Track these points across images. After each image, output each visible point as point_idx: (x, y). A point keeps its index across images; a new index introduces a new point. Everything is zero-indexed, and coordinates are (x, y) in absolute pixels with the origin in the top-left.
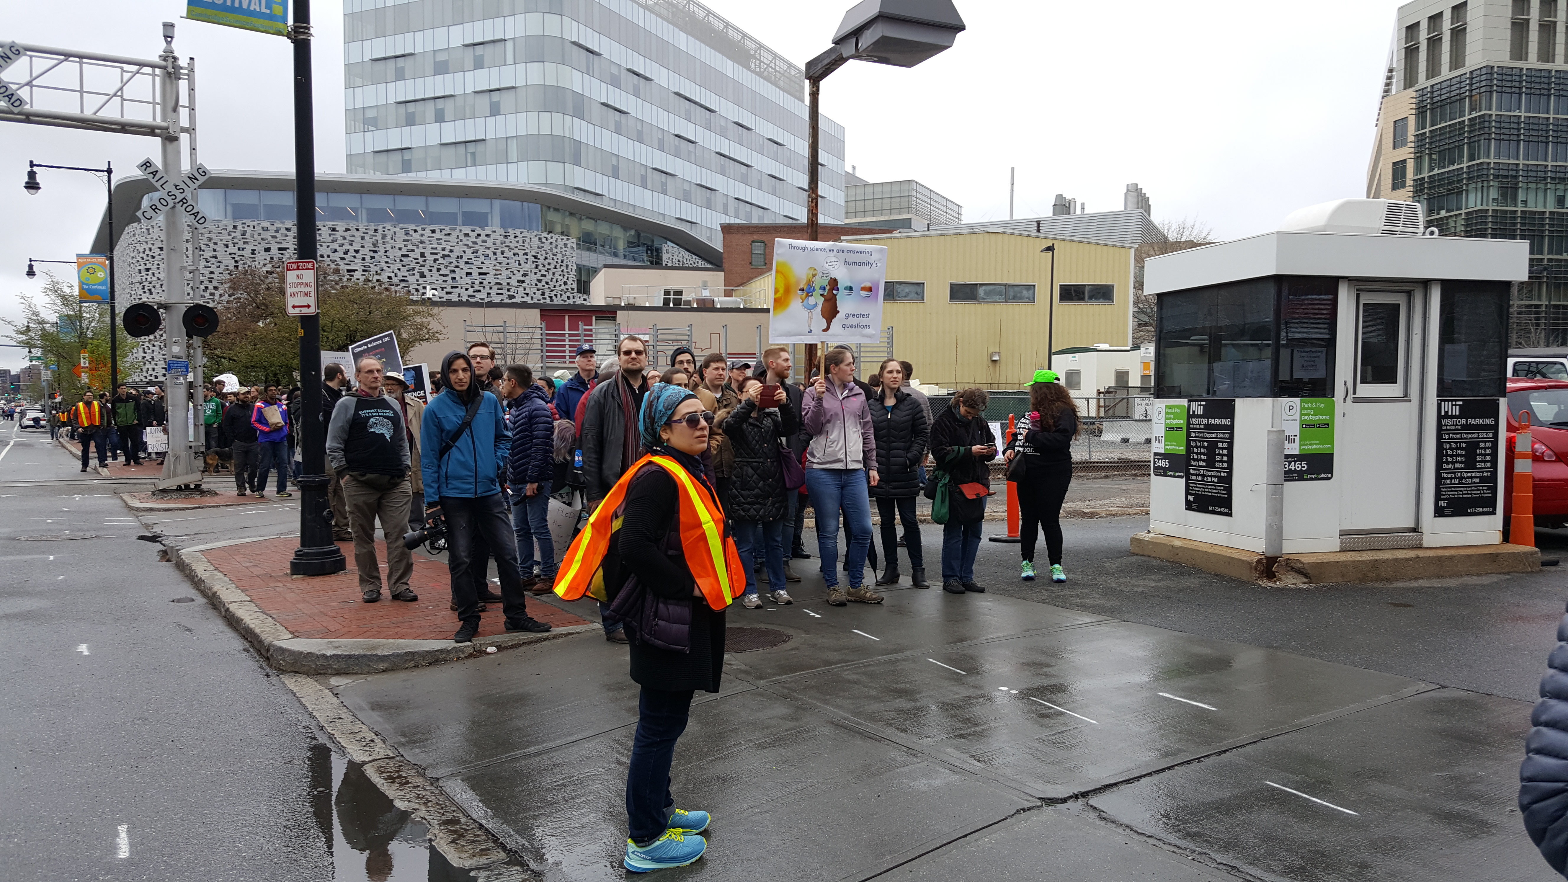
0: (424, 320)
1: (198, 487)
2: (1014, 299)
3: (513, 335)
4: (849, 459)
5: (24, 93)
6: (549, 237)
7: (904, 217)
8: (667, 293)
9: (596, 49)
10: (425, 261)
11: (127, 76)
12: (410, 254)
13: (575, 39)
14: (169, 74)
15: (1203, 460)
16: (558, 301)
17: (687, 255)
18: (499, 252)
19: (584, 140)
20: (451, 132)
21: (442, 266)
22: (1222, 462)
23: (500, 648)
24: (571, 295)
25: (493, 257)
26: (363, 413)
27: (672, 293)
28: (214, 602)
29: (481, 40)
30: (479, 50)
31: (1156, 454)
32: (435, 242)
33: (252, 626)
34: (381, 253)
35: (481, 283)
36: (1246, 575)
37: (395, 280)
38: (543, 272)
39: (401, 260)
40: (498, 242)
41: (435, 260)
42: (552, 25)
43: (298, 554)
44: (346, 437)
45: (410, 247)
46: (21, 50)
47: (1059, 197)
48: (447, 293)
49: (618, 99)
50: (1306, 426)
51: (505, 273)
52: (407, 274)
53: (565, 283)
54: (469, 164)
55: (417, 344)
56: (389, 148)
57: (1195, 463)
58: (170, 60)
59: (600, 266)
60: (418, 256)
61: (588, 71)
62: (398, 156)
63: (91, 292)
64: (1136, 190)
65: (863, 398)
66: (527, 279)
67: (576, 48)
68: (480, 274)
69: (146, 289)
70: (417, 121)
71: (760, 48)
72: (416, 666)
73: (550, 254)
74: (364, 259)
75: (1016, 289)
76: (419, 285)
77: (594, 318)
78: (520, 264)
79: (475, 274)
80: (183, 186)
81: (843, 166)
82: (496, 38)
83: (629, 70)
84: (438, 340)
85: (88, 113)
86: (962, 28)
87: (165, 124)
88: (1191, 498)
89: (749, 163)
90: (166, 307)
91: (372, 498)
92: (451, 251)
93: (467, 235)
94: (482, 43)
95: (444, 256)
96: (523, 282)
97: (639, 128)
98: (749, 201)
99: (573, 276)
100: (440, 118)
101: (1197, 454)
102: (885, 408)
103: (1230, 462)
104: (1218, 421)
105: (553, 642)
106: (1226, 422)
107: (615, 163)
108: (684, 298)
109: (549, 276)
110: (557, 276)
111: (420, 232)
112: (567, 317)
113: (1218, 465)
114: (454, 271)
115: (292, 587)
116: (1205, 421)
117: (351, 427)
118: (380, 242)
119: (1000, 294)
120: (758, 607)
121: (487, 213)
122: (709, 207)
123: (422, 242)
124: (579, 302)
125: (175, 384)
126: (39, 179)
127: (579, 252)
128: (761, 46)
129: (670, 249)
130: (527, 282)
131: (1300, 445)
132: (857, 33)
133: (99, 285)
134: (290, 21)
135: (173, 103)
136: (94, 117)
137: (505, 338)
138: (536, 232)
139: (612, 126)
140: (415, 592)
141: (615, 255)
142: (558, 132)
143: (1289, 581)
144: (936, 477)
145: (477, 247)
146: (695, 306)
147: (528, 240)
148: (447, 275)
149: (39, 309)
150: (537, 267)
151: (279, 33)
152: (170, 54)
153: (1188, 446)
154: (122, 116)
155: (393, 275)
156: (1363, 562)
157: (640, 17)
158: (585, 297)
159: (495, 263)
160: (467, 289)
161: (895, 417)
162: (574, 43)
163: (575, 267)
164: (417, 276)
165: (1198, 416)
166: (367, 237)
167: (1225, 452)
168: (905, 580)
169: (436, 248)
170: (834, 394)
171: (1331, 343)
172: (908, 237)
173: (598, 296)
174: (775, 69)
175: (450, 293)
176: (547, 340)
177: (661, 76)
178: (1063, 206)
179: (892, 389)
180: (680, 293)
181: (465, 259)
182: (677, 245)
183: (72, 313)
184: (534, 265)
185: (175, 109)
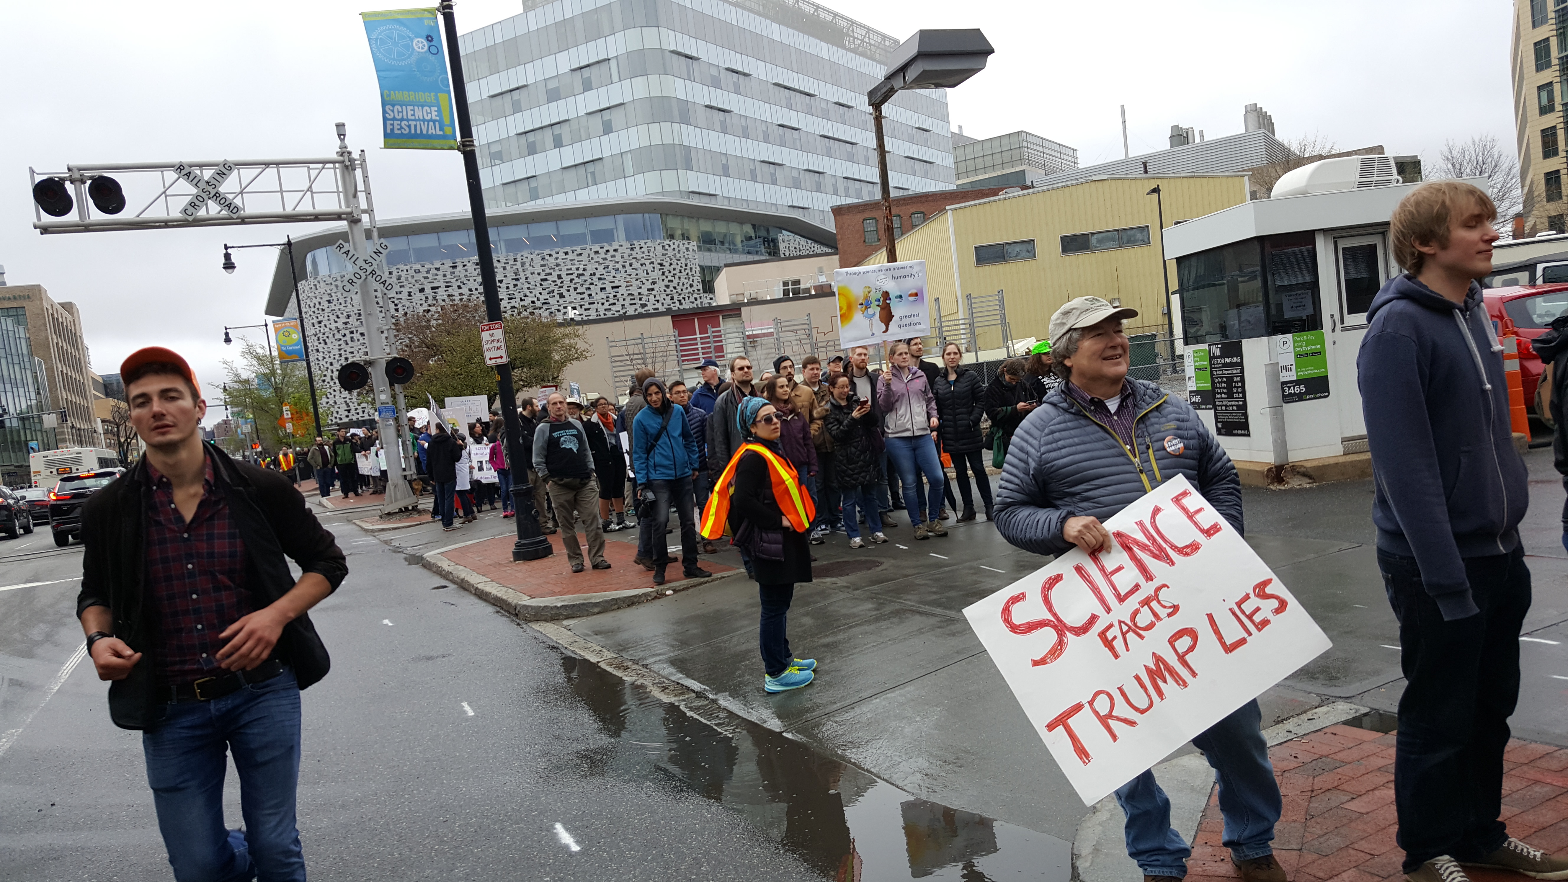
0: (572, 341)
1: (415, 508)
2: (1128, 243)
3: (651, 345)
4: (915, 428)
5: (238, 201)
6: (671, 243)
7: (1017, 169)
8: (785, 284)
9: (694, 54)
10: (562, 282)
11: (313, 173)
12: (548, 277)
13: (673, 48)
14: (347, 167)
15: (1225, 393)
16: (687, 305)
17: (803, 241)
18: (627, 264)
19: (693, 145)
20: (571, 155)
21: (578, 285)
22: (1239, 393)
23: (675, 591)
24: (698, 296)
25: (623, 270)
26: (555, 435)
27: (790, 284)
28: (464, 586)
29: (587, 63)
30: (586, 72)
31: (1191, 392)
32: (569, 263)
33: (499, 595)
34: (523, 280)
35: (615, 296)
36: (1261, 482)
37: (538, 304)
38: (670, 278)
39: (541, 285)
40: (626, 256)
41: (571, 281)
42: (651, 38)
43: (518, 545)
44: (545, 453)
45: (548, 271)
46: (232, 166)
47: (1175, 128)
48: (586, 310)
49: (721, 99)
50: (1299, 356)
51: (636, 284)
52: (547, 297)
53: (691, 286)
54: (590, 184)
55: (568, 364)
56: (516, 178)
57: (1219, 396)
58: (346, 155)
59: (722, 265)
60: (556, 278)
61: (690, 77)
62: (525, 186)
63: (289, 353)
64: (1256, 110)
65: (925, 379)
66: (656, 287)
67: (675, 57)
68: (613, 288)
69: (321, 340)
70: (538, 149)
71: (852, 25)
72: (619, 608)
73: (674, 259)
74: (508, 288)
75: (1129, 232)
76: (559, 306)
77: (721, 317)
78: (648, 274)
79: (609, 289)
80: (371, 260)
81: (948, 128)
82: (600, 58)
83: (727, 69)
84: (586, 358)
85: (289, 210)
86: (992, 51)
87: (349, 210)
88: (1220, 425)
89: (854, 141)
90: (370, 363)
91: (570, 496)
92: (585, 270)
93: (596, 252)
94: (588, 66)
95: (579, 276)
96: (653, 289)
97: (744, 124)
98: (858, 178)
99: (697, 278)
100: (558, 143)
101: (1220, 388)
102: (948, 382)
103: (1244, 392)
104: (1231, 360)
105: (712, 583)
106: (1237, 360)
107: (724, 162)
108: (802, 286)
109: (676, 281)
110: (683, 280)
111: (555, 256)
112: (696, 320)
113: (1236, 395)
114: (589, 288)
115: (518, 569)
116: (1222, 360)
117: (548, 446)
118: (520, 269)
119: (1113, 240)
120: (861, 546)
121: (612, 230)
122: (819, 190)
123: (558, 265)
124: (706, 301)
125: (387, 425)
126: (234, 259)
127: (701, 253)
128: (853, 23)
129: (786, 238)
130: (656, 289)
131: (1297, 372)
132: (903, 69)
133: (295, 345)
134: (459, 138)
135: (353, 191)
136: (294, 212)
137: (644, 348)
138: (659, 241)
139: (718, 127)
140: (609, 562)
141: (736, 251)
142: (668, 140)
143: (1295, 483)
144: (992, 433)
145: (607, 263)
146: (813, 293)
147: (652, 249)
148: (584, 293)
149: (240, 371)
150: (663, 274)
151: (452, 148)
152: (344, 150)
153: (1213, 383)
154: (314, 208)
155: (535, 299)
156: (1360, 461)
157: (732, 15)
158: (711, 296)
159: (625, 275)
160: (603, 304)
161: (957, 389)
162: (673, 52)
163: (698, 269)
164: (557, 297)
165: (1217, 357)
166: (508, 267)
167: (1240, 384)
168: (981, 517)
169: (571, 269)
170: (901, 379)
171: (1314, 286)
172: (1012, 197)
173: (722, 296)
174: (869, 43)
175: (588, 309)
176: (681, 346)
177: (759, 70)
178: (1180, 137)
179: (952, 367)
180: (798, 282)
181: (598, 276)
182: (792, 232)
183: (268, 371)
184: (661, 272)
185: (355, 196)
